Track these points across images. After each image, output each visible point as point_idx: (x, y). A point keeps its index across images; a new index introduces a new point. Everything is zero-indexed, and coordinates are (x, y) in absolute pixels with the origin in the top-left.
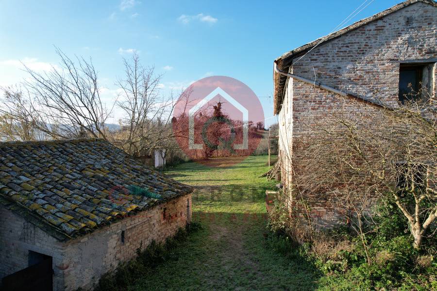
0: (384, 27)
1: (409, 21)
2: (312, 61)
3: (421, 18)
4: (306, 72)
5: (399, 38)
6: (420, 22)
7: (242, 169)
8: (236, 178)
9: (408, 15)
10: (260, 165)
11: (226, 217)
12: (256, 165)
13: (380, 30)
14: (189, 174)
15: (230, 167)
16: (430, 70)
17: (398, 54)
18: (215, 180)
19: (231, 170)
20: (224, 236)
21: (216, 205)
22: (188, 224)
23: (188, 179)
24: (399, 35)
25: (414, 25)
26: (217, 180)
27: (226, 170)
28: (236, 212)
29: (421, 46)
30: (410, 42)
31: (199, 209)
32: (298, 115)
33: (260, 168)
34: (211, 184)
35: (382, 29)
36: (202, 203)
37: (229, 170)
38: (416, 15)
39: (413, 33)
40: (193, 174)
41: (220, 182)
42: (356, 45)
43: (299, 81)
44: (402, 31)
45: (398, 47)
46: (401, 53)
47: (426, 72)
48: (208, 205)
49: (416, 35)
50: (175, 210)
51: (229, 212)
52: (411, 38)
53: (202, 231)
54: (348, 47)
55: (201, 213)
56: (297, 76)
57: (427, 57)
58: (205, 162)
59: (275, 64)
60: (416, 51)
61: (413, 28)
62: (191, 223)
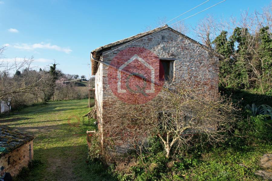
0: (152, 39)
1: (163, 38)
2: (114, 54)
3: (168, 37)
4: (111, 60)
5: (159, 46)
6: (168, 39)
7: (71, 110)
8: (67, 118)
9: (163, 34)
10: (83, 107)
11: (60, 151)
12: (81, 107)
13: (150, 40)
14: (31, 117)
15: (62, 110)
16: (173, 64)
17: (158, 54)
18: (51, 121)
19: (63, 112)
20: (59, 167)
21: (52, 142)
22: (30, 163)
23: (31, 121)
24: (159, 44)
25: (166, 40)
26: (53, 121)
27: (60, 112)
28: (67, 145)
29: (168, 51)
30: (164, 49)
31: (39, 147)
32: (106, 86)
33: (83, 109)
34: (49, 124)
35: (151, 40)
36: (42, 141)
37: (62, 112)
38: (166, 35)
39: (165, 44)
40: (34, 116)
41: (55, 122)
42: (138, 47)
43: (106, 66)
44: (160, 42)
45: (158, 51)
46: (160, 54)
47: (171, 64)
48: (46, 142)
49: (166, 46)
50: (19, 155)
51: (62, 146)
52: (164, 46)
53: (41, 165)
54: (134, 47)
55: (41, 150)
56: (105, 63)
57: (171, 57)
58: (44, 105)
59: (91, 54)
60: (166, 53)
61: (165, 41)
62: (33, 161)
